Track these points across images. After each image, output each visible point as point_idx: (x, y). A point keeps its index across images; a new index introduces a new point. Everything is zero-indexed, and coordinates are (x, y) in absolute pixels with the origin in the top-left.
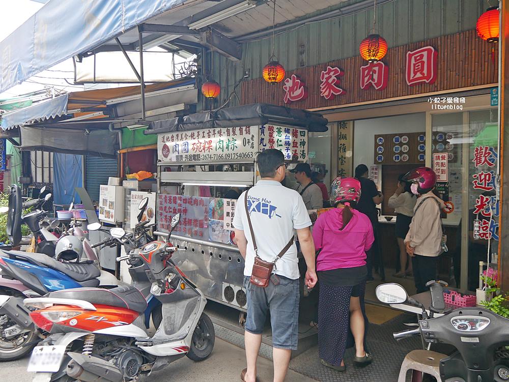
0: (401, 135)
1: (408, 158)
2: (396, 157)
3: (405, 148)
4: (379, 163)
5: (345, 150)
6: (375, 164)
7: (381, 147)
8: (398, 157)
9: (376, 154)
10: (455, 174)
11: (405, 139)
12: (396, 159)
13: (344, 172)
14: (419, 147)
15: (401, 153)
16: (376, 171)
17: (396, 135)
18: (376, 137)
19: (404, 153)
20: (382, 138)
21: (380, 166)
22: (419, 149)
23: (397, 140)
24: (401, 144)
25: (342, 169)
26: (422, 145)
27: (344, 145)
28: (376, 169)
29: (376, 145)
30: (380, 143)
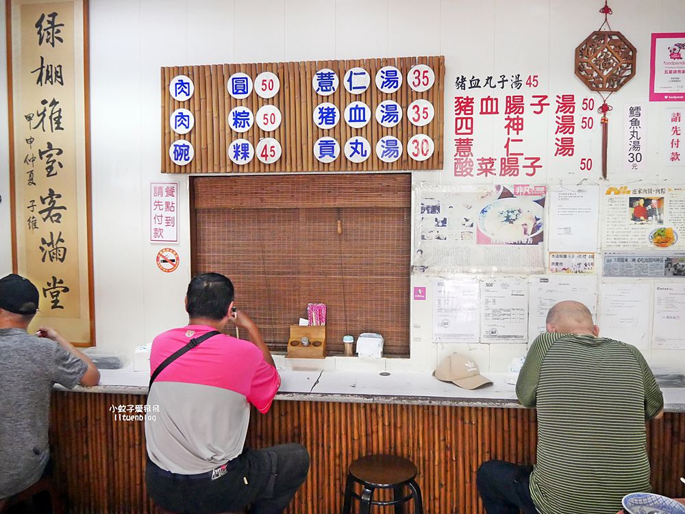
0: (254, 70)
1: (278, 151)
2: (237, 147)
3: (268, 117)
4: (180, 170)
5: (58, 123)
6: (164, 171)
7: (186, 112)
8: (245, 147)
9: (167, 137)
10: (435, 209)
11: (266, 85)
12: (236, 156)
13: (59, 203)
14: (316, 115)
15: (257, 134)
16: (170, 199)
17: (236, 68)
18: (167, 74)
19: (265, 134)
20: (186, 79)
21: (184, 181)
22: (317, 121)
23: (240, 87)
24: (255, 102)
25: (51, 193)
26: (325, 105)
27: (54, 103)
28: (171, 192)
29: (168, 104)
30: (182, 97)
